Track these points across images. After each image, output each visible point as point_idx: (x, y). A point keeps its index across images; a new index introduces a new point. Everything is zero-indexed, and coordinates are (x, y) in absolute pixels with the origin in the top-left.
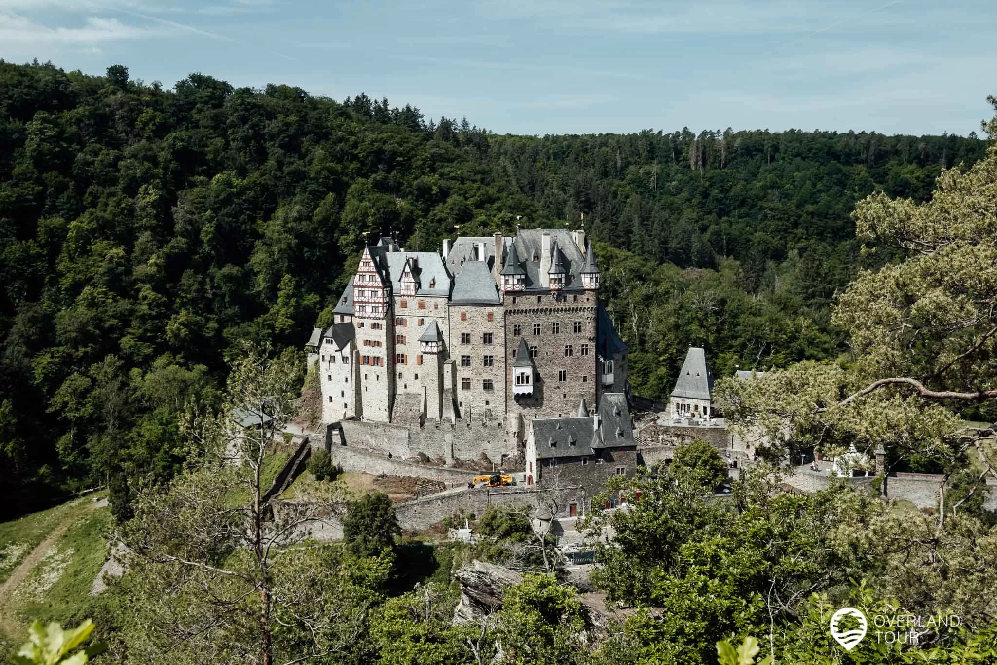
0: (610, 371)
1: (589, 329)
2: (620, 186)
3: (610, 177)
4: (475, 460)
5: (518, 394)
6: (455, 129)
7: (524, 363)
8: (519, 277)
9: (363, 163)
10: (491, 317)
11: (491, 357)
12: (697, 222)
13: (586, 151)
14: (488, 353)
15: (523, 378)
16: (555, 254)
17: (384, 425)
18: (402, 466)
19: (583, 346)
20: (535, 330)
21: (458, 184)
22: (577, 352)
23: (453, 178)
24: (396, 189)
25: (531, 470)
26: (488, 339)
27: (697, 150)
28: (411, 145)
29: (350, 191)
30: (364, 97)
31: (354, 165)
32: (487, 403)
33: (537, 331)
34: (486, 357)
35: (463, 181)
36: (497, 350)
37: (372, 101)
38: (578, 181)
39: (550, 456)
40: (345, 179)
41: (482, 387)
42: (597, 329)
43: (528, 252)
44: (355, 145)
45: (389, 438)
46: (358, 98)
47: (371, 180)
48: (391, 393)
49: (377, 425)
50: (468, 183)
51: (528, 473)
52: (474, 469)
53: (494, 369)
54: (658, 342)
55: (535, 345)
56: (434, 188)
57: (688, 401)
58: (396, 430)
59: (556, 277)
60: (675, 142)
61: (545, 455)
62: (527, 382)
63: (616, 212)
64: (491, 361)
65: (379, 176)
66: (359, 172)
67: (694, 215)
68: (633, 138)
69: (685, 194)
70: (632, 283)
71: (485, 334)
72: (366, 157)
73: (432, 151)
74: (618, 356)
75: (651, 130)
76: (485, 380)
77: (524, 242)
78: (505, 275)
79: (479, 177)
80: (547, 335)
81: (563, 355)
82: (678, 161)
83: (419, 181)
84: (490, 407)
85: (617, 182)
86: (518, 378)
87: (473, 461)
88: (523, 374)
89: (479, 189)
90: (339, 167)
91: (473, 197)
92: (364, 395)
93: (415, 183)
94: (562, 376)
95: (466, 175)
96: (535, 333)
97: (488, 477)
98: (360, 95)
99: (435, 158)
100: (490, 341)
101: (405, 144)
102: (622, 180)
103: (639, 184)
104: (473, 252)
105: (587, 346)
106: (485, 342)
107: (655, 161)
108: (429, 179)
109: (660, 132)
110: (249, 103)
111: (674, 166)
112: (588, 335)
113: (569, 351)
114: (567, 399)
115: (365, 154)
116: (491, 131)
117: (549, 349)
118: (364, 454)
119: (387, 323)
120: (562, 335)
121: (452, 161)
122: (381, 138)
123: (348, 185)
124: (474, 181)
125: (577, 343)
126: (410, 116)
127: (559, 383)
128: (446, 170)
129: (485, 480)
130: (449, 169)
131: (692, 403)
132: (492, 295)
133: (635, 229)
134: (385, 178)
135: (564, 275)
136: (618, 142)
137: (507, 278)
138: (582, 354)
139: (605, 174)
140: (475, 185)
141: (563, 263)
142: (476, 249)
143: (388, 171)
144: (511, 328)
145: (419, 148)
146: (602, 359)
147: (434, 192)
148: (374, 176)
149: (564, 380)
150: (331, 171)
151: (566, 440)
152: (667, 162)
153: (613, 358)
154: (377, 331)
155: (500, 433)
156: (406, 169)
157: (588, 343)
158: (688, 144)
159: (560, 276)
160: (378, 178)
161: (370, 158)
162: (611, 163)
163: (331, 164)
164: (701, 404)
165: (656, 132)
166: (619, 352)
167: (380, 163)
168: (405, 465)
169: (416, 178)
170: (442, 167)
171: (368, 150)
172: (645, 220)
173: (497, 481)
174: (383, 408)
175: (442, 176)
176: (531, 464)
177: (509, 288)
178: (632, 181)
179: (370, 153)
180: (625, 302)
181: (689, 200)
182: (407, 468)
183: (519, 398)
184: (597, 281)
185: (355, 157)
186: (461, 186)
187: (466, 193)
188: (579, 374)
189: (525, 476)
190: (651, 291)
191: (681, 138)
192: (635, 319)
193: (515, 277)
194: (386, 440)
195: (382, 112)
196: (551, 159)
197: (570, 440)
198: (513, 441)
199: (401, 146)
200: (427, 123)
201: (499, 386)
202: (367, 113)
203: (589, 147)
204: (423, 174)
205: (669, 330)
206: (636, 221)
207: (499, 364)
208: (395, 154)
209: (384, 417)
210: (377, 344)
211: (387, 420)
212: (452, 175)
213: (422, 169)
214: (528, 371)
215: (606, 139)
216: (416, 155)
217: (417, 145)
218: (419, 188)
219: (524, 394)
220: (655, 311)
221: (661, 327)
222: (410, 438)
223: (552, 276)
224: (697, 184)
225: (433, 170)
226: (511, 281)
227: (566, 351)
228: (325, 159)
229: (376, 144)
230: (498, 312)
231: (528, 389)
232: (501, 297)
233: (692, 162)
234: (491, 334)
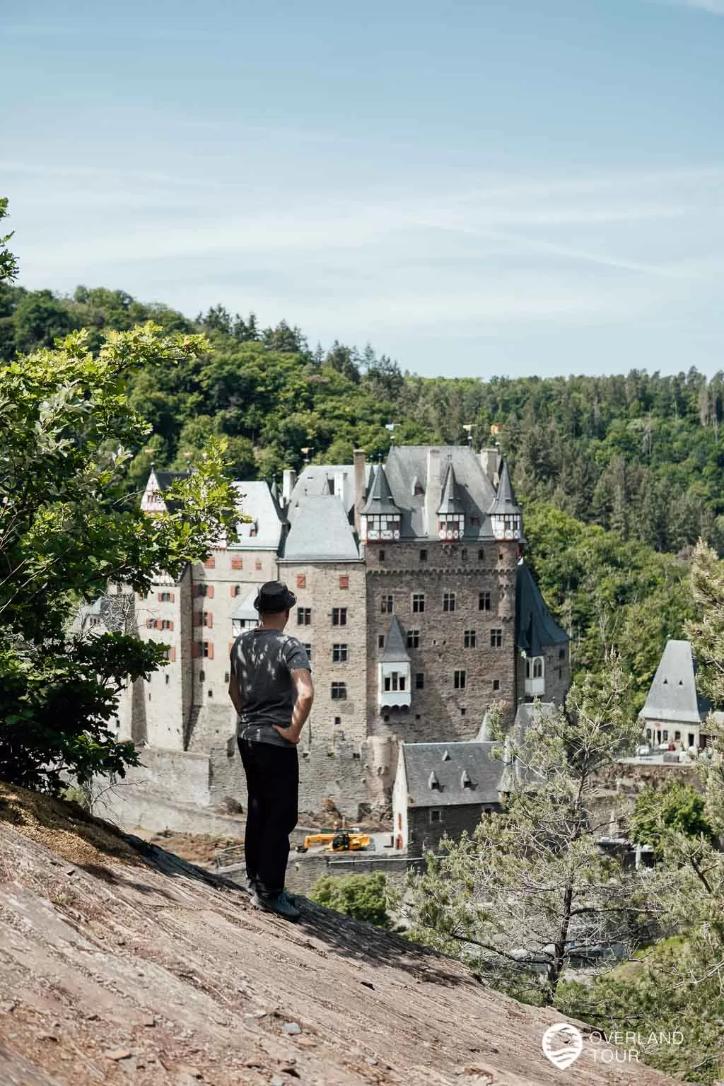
0: (538, 673)
1: (504, 607)
2: (598, 448)
3: (584, 436)
4: (316, 812)
5: (386, 708)
6: (355, 360)
7: (398, 656)
8: (390, 518)
9: (207, 396)
10: (344, 583)
11: (344, 646)
12: (709, 499)
13: (549, 398)
14: (340, 641)
15: (395, 681)
16: (449, 483)
17: (172, 754)
18: (196, 818)
19: (493, 631)
20: (415, 604)
21: (346, 425)
22: (484, 643)
23: (338, 417)
24: (253, 433)
25: (400, 828)
26: (339, 617)
27: (710, 398)
28: (278, 368)
29: (183, 434)
30: (220, 310)
31: (194, 398)
32: (338, 720)
33: (419, 606)
34: (336, 646)
35: (353, 422)
36: (355, 635)
37: (233, 316)
38: (533, 434)
39: (430, 804)
40: (180, 417)
41: (329, 694)
42: (518, 606)
43: (407, 482)
44: (197, 370)
45: (180, 774)
46: (212, 311)
47: (217, 420)
48: (188, 705)
49: (161, 754)
50: (361, 425)
51: (396, 833)
52: (313, 826)
53: (349, 667)
54: (634, 655)
55: (414, 628)
56: (310, 431)
57: (663, 726)
58: (190, 762)
59: (450, 518)
60: (678, 385)
61: (419, 803)
62: (402, 688)
63: (589, 480)
64: (344, 653)
65: (232, 413)
66: (200, 408)
67: (706, 490)
68: (617, 382)
69: (692, 460)
70: (602, 569)
71: (335, 610)
72: (211, 387)
73: (310, 378)
74: (553, 652)
75: (645, 370)
76: (334, 684)
77: (400, 465)
78: (367, 515)
79: (377, 417)
80: (435, 611)
81: (460, 645)
82: (683, 414)
83: (288, 419)
84: (342, 726)
85: (595, 442)
86: (387, 681)
87: (311, 814)
88: (395, 674)
89: (376, 433)
90: (171, 400)
91: (367, 443)
92: (149, 706)
93: (282, 423)
94: (460, 680)
95: (358, 413)
96: (415, 610)
97: (332, 835)
98: (215, 308)
99: (311, 388)
100: (344, 622)
101: (271, 369)
102: (602, 439)
103: (627, 445)
104: (327, 487)
105: (499, 631)
106: (335, 622)
107: (650, 414)
108: (302, 419)
109: (657, 373)
110: (46, 310)
111: (677, 421)
112: (501, 614)
113: (470, 639)
114: (466, 717)
115: (209, 381)
116: (415, 374)
117: (438, 636)
118: (139, 799)
119: (182, 593)
120: (461, 612)
121: (340, 393)
122: (235, 360)
123: (181, 425)
124: (371, 422)
125: (485, 626)
126: (287, 339)
127: (454, 691)
128: (328, 405)
129: (325, 842)
130: (334, 404)
131: (671, 729)
132: (348, 550)
133: (617, 505)
134: (238, 418)
135: (462, 517)
136: (596, 386)
137: (370, 518)
138: (493, 644)
139: (577, 432)
140: (372, 428)
141: (460, 497)
142: (331, 483)
143: (244, 407)
144: (378, 600)
145: (291, 373)
146: (524, 654)
147: (309, 437)
148: (221, 413)
149: (463, 686)
150: (159, 405)
151: (458, 780)
152: (666, 415)
153: (543, 654)
154: (166, 604)
155: (357, 769)
156: (267, 404)
157: (502, 627)
158: (696, 390)
159: (456, 518)
160: (228, 416)
161: (217, 388)
162: (586, 416)
163: (159, 394)
164: (685, 731)
165: (651, 374)
166: (554, 644)
167: (232, 395)
168: (201, 815)
169: (284, 417)
170: (323, 401)
171: (215, 376)
172: (629, 494)
173: (344, 843)
174: (174, 728)
175: (323, 414)
176: (400, 815)
177: (374, 535)
178: (616, 442)
179: (218, 380)
180: (589, 597)
181: (698, 469)
182: (204, 821)
183: (390, 713)
184: (515, 528)
185: (195, 387)
186: (351, 428)
187: (357, 438)
188: (487, 678)
189: (392, 838)
190: (630, 580)
191: (686, 381)
192: (604, 620)
193: (383, 518)
194: (174, 777)
195: (246, 332)
196: (499, 411)
197: (464, 778)
198: (378, 784)
199: (264, 370)
200: (313, 348)
201: (356, 693)
202: (224, 330)
203: (553, 393)
204: (295, 410)
205: (652, 637)
206: (619, 493)
207: (357, 656)
208: (253, 382)
209: (176, 742)
210: (167, 625)
211: (178, 745)
212: (337, 412)
213: (294, 403)
214: (403, 669)
215: (577, 384)
216: (284, 385)
217: (287, 370)
218: (288, 431)
219: (396, 707)
220: (634, 610)
221: (639, 631)
222: (211, 774)
223: (443, 519)
224: (710, 445)
225: (310, 406)
226: (376, 525)
227: (467, 639)
228: (151, 386)
229: (227, 368)
230: (358, 578)
231: (402, 698)
232: (362, 551)
233: (702, 415)
234: (344, 610)
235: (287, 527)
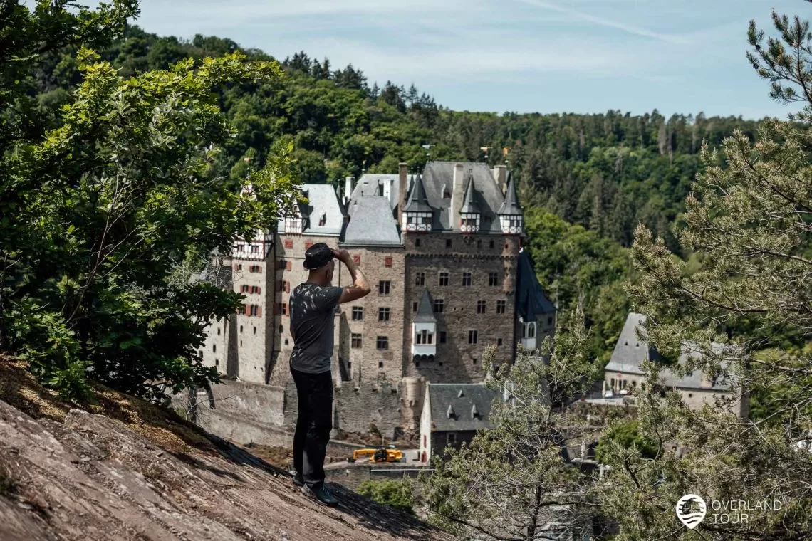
0: (531, 335)
1: (507, 283)
2: (581, 168)
3: (572, 159)
4: (363, 432)
5: (417, 357)
6: (403, 96)
7: (427, 318)
8: (424, 215)
9: (291, 119)
10: (389, 263)
11: (388, 309)
12: (663, 209)
13: (547, 129)
14: (384, 305)
15: (424, 337)
16: (469, 190)
17: (257, 386)
18: (273, 435)
19: (499, 302)
20: (441, 280)
21: (394, 145)
22: (491, 310)
23: (389, 138)
24: (325, 149)
25: (425, 446)
26: (384, 287)
27: (667, 133)
28: (344, 100)
29: (272, 147)
30: (303, 55)
31: (281, 121)
32: (381, 365)
33: (444, 281)
34: (381, 309)
35: (399, 142)
36: (395, 301)
37: (312, 60)
38: (534, 156)
39: (448, 429)
40: (270, 135)
41: (375, 344)
42: (518, 283)
43: (438, 188)
44: (283, 100)
45: (262, 401)
46: (296, 56)
47: (298, 137)
48: (270, 350)
49: (249, 386)
50: (405, 145)
51: (422, 450)
52: (360, 443)
53: (390, 325)
54: (604, 323)
55: (440, 297)
56: (367, 148)
57: (624, 377)
58: (270, 392)
59: (469, 216)
60: (643, 123)
61: (441, 427)
62: (430, 342)
63: (575, 192)
64: (387, 315)
65: (308, 133)
66: (286, 129)
67: (662, 202)
68: (598, 118)
69: (651, 180)
70: (581, 259)
71: (382, 283)
72: (294, 113)
73: (368, 109)
74: (544, 319)
75: (619, 111)
76: (379, 338)
77: (434, 175)
78: (407, 212)
79: (418, 139)
80: (456, 286)
81: (474, 311)
82: (646, 145)
83: (350, 139)
84: (385, 369)
85: (580, 163)
86: (418, 337)
87: (359, 434)
88: (424, 331)
89: (416, 151)
90: (263, 122)
91: (409, 159)
92: (241, 350)
93: (346, 142)
94: (473, 338)
95: (404, 136)
96: (441, 284)
97: (373, 450)
98: (299, 53)
99: (369, 116)
100: (387, 291)
101: (339, 100)
102: (585, 161)
103: (604, 166)
104: (378, 190)
105: (504, 302)
106: (381, 291)
107: (622, 144)
108: (360, 139)
109: (628, 114)
110: (172, 51)
111: (642, 149)
112: (505, 289)
113: (481, 307)
114: (477, 365)
115: (293, 108)
116: (447, 108)
117: (458, 304)
118: (231, 419)
119: (267, 265)
120: (475, 287)
121: (390, 121)
122: (313, 93)
123: (271, 141)
124: (412, 143)
125: (492, 300)
126: (352, 78)
127: (468, 346)
128: (382, 129)
129: (369, 455)
130: (385, 128)
131: (630, 379)
132: (391, 237)
133: (595, 211)
134: (313, 137)
135: (478, 216)
136: (582, 122)
137: (410, 215)
138: (498, 312)
139: (567, 155)
140: (413, 147)
141: (477, 200)
142: (381, 187)
143: (318, 129)
144: (413, 276)
145: (354, 104)
146: (521, 320)
147: (367, 153)
148: (300, 133)
149: (475, 342)
150: (254, 125)
151: (469, 411)
152: (634, 145)
153: (536, 320)
154: (256, 275)
155: (394, 401)
156: (336, 127)
157: (506, 299)
158: (657, 128)
159: (474, 217)
160: (306, 135)
161: (298, 113)
162: (574, 144)
163: (254, 117)
164: (640, 380)
165: (623, 114)
166: (544, 313)
167: (310, 119)
168: (277, 432)
169: (347, 137)
170: (377, 126)
171: (296, 104)
172: (605, 203)
173: (383, 456)
174: (258, 367)
175: (377, 135)
176: (425, 437)
177: (412, 227)
178: (596, 164)
179: (298, 108)
180: (571, 279)
181: (656, 186)
182: (279, 437)
183: (419, 360)
184: (518, 226)
185: (282, 112)
186: (397, 147)
187: (402, 155)
188: (494, 336)
189: (419, 453)
190: (602, 267)
191: (650, 121)
192: (582, 297)
193: (420, 215)
194: (258, 403)
195: (322, 72)
196: (510, 138)
197: (473, 410)
198: (410, 413)
199: (333, 101)
200: (371, 86)
201: (395, 345)
202: (305, 70)
203: (551, 125)
204: (356, 132)
205: (618, 310)
206: (597, 201)
207: (397, 318)
208: (326, 110)
209: (259, 377)
210: (255, 290)
211: (262, 381)
212: (388, 135)
213: (356, 127)
214: (431, 328)
215: (568, 119)
216: (349, 113)
217: (351, 101)
218: (350, 148)
219: (425, 356)
220: (605, 289)
221: (608, 306)
222: (285, 402)
223: (464, 217)
224: (666, 169)
225: (368, 129)
226: (414, 220)
227: (479, 307)
228: (248, 111)
229: (306, 99)
230: (399, 259)
231: (429, 350)
232: (402, 239)
233: (661, 146)
234: (388, 283)
235: (347, 220)
